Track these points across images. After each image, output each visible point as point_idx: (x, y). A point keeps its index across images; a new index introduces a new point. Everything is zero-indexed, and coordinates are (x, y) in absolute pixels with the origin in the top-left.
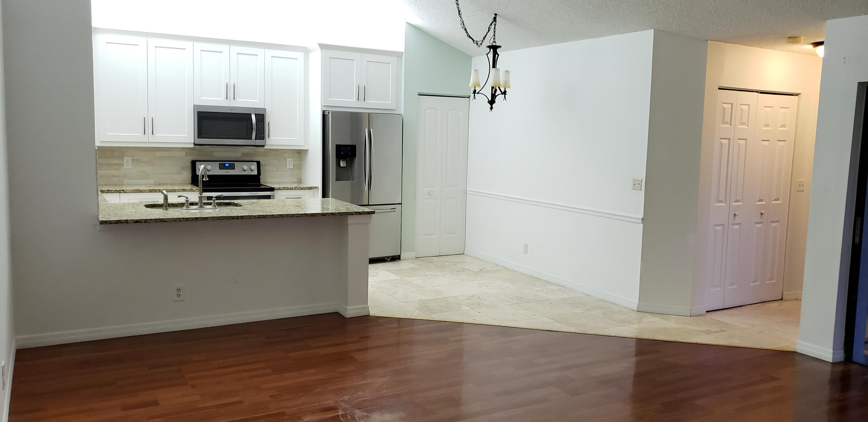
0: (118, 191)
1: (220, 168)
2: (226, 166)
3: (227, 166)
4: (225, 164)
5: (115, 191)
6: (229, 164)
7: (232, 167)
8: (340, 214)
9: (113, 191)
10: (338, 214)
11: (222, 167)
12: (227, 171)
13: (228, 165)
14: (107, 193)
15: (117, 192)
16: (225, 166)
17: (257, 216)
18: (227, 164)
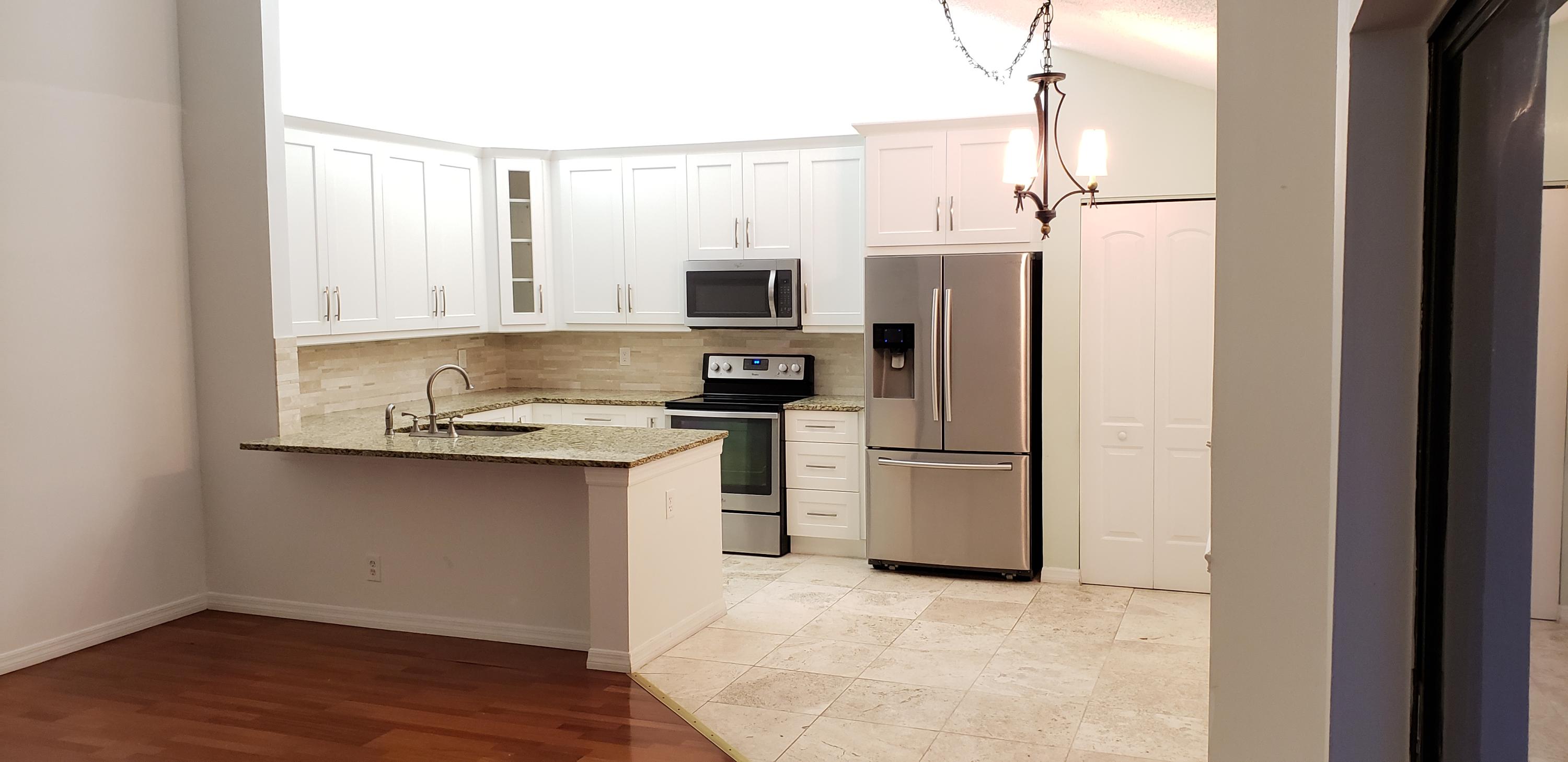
0: (556, 400)
1: (745, 368)
2: (755, 364)
3: (757, 364)
4: (753, 360)
5: (553, 400)
6: (760, 360)
7: (764, 366)
8: (561, 463)
9: (550, 401)
10: (559, 462)
11: (749, 365)
12: (754, 372)
13: (758, 362)
14: (543, 402)
15: (555, 402)
16: (753, 363)
17: (429, 455)
18: (757, 360)
